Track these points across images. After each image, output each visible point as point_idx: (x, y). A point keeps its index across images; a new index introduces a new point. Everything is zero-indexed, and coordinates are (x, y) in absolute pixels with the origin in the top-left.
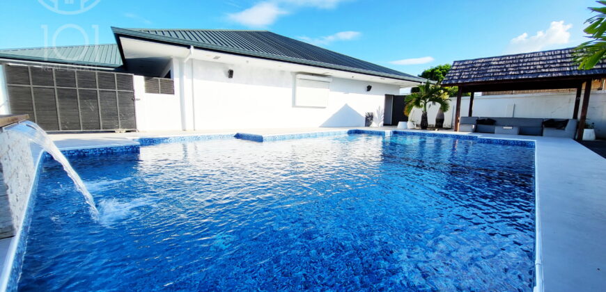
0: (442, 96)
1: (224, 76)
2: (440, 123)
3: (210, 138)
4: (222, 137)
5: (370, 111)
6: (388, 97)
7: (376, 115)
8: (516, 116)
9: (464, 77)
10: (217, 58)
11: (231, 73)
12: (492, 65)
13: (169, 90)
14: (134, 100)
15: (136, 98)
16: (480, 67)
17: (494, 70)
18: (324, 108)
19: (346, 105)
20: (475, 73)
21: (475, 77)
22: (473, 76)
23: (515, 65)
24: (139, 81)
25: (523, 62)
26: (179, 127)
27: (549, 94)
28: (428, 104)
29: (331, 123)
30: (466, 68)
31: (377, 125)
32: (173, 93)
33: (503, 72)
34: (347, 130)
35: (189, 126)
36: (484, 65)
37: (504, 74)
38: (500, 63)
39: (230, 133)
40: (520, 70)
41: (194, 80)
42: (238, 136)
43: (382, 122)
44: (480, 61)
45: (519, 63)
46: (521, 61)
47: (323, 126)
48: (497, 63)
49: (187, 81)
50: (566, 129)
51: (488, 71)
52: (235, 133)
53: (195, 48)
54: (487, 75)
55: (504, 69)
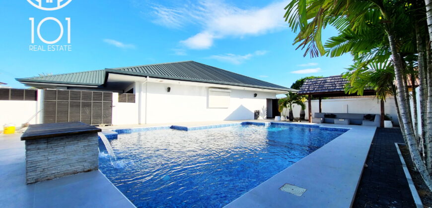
0: (301, 100)
1: (165, 91)
2: (302, 117)
3: (155, 129)
4: (162, 128)
5: (257, 109)
6: (268, 100)
7: (261, 112)
8: (349, 112)
9: (311, 89)
10: (161, 81)
11: (169, 89)
12: (327, 82)
13: (132, 100)
14: (111, 107)
15: (113, 105)
16: (321, 83)
17: (328, 86)
18: (227, 108)
19: (241, 106)
20: (317, 87)
21: (317, 90)
22: (316, 89)
23: (340, 83)
24: (115, 96)
25: (345, 81)
26: (137, 123)
27: (367, 98)
28: (292, 105)
29: (230, 118)
30: (312, 84)
31: (262, 118)
32: (135, 102)
33: (333, 86)
34: (241, 122)
35: (143, 122)
36: (322, 82)
37: (334, 88)
38: (332, 81)
39: (167, 126)
40: (342, 86)
41: (147, 93)
42: (173, 127)
43: (266, 116)
44: (320, 79)
45: (342, 81)
46: (344, 80)
47: (225, 120)
48: (330, 81)
49: (143, 94)
50: (375, 120)
51: (325, 86)
52: (171, 126)
53: (150, 77)
54: (324, 88)
55: (333, 84)
